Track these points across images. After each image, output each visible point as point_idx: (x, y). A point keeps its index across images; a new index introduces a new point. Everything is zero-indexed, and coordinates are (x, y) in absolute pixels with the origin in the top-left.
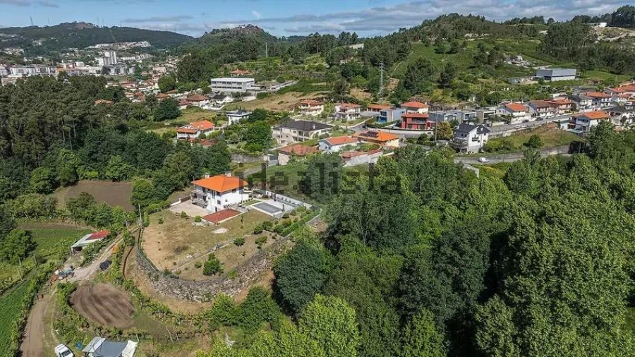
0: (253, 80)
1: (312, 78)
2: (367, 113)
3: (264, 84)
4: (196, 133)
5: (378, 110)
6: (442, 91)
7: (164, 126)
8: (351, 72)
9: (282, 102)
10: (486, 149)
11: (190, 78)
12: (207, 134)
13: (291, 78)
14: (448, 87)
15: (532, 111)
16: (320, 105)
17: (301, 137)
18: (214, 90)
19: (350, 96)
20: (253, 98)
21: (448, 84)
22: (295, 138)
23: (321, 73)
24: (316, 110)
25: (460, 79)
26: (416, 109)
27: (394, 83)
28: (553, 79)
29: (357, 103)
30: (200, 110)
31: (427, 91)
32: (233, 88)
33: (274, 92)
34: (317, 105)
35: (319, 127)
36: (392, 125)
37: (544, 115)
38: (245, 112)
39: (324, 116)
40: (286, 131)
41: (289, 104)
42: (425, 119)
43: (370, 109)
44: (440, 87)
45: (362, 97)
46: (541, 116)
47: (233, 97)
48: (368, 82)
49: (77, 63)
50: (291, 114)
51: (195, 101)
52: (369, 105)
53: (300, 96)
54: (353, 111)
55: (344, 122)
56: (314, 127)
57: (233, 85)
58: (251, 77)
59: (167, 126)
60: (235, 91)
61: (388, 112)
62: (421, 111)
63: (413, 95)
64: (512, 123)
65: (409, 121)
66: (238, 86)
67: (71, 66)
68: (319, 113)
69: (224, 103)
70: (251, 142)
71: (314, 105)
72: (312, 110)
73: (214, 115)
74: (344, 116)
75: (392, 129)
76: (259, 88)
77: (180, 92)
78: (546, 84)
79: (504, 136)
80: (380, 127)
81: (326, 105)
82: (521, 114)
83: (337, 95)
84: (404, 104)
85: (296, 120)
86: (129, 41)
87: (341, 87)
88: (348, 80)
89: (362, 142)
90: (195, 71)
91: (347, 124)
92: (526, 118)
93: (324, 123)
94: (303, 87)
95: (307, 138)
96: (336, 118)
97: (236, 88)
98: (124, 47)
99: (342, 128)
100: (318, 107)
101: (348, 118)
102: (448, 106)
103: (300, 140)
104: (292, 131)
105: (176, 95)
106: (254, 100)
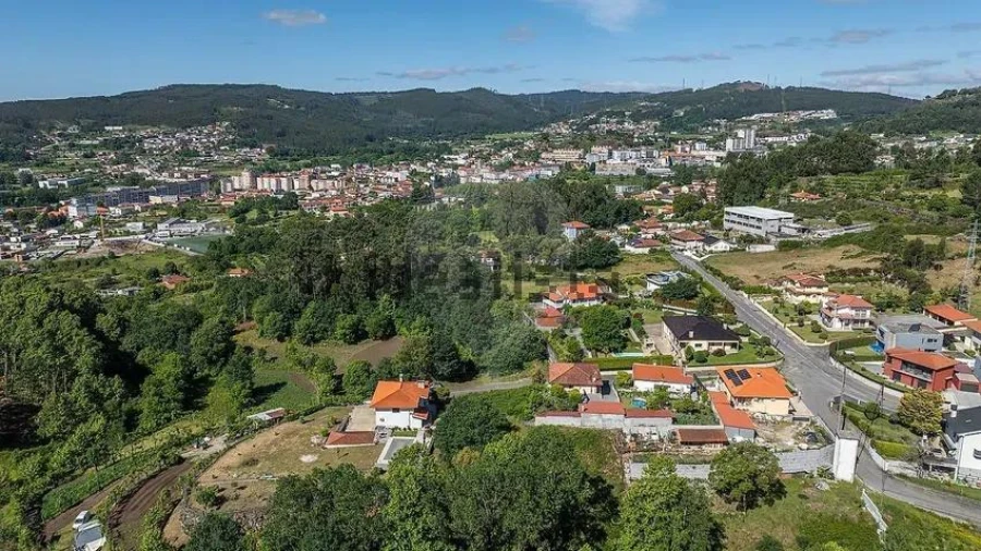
0: (794, 215)
3: (812, 224)
16: (819, 287)
20: (771, 248)
24: (807, 295)
33: (818, 242)
34: (810, 286)
39: (800, 311)
43: (927, 311)
47: (736, 242)
49: (697, 145)
54: (846, 311)
56: (691, 334)
57: (751, 222)
60: (748, 231)
61: (886, 334)
65: (896, 366)
66: (757, 224)
67: (688, 149)
76: (795, 232)
86: (804, 109)
91: (817, 335)
97: (751, 227)
98: (794, 118)
101: (836, 326)
106: (770, 252)
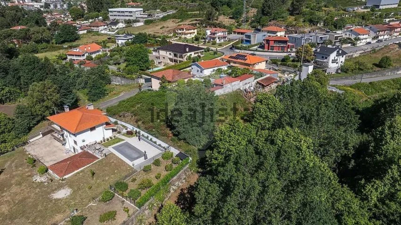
0: (142, 9)
1: (188, 8)
2: (232, 36)
3: (151, 12)
4: (83, 55)
5: (242, 33)
6: (294, 17)
7: (63, 48)
8: (219, 3)
9: (163, 27)
10: (344, 70)
11: (95, 9)
12: (94, 56)
13: (172, 8)
14: (298, 14)
15: (373, 34)
16: (194, 29)
17: (176, 58)
18: (111, 18)
19: (218, 22)
20: (141, 24)
21: (298, 12)
22: (171, 60)
23: (196, 4)
24: (191, 33)
25: (307, 8)
26: (275, 32)
27: (253, 12)
28: (381, 7)
29: (224, 27)
30: (97, 34)
31: (282, 18)
32: (126, 16)
33: (159, 19)
34: (191, 30)
35: (192, 49)
36: (256, 47)
37: (382, 37)
38: (131, 35)
39: (197, 39)
40: (162, 53)
41: (169, 29)
42: (285, 42)
43: (235, 32)
44: (292, 14)
45: (228, 23)
46: (380, 38)
47: (125, 23)
48: (233, 10)
50: (171, 37)
51: (95, 27)
52: (234, 29)
53: (179, 22)
54: (220, 34)
55: (214, 44)
56: (187, 50)
57: (126, 14)
58: (141, 7)
59: (66, 48)
60: (127, 18)
61: (252, 35)
62: (279, 34)
63: (270, 21)
64: (358, 45)
65: (272, 44)
66: (130, 14)
68: (193, 36)
69: (118, 28)
70: (129, 64)
71: (189, 30)
72: (188, 34)
73: (105, 38)
74: (214, 39)
75: (256, 50)
76: (146, 16)
77: (86, 20)
78: (376, 11)
79: (354, 56)
80: (245, 49)
81: (199, 29)
82: (365, 36)
83: (208, 21)
84: (264, 29)
85: (174, 42)
87: (211, 14)
88: (217, 10)
89: (232, 64)
90: (98, 3)
91: (216, 45)
92: (368, 40)
93: (197, 46)
94: (181, 15)
95: (181, 59)
96: (207, 41)
97: (128, 16)
99: (212, 50)
100: (192, 31)
101: (218, 41)
102: (302, 30)
103: (176, 61)
104: (168, 53)
105: (82, 22)
106: (141, 26)
